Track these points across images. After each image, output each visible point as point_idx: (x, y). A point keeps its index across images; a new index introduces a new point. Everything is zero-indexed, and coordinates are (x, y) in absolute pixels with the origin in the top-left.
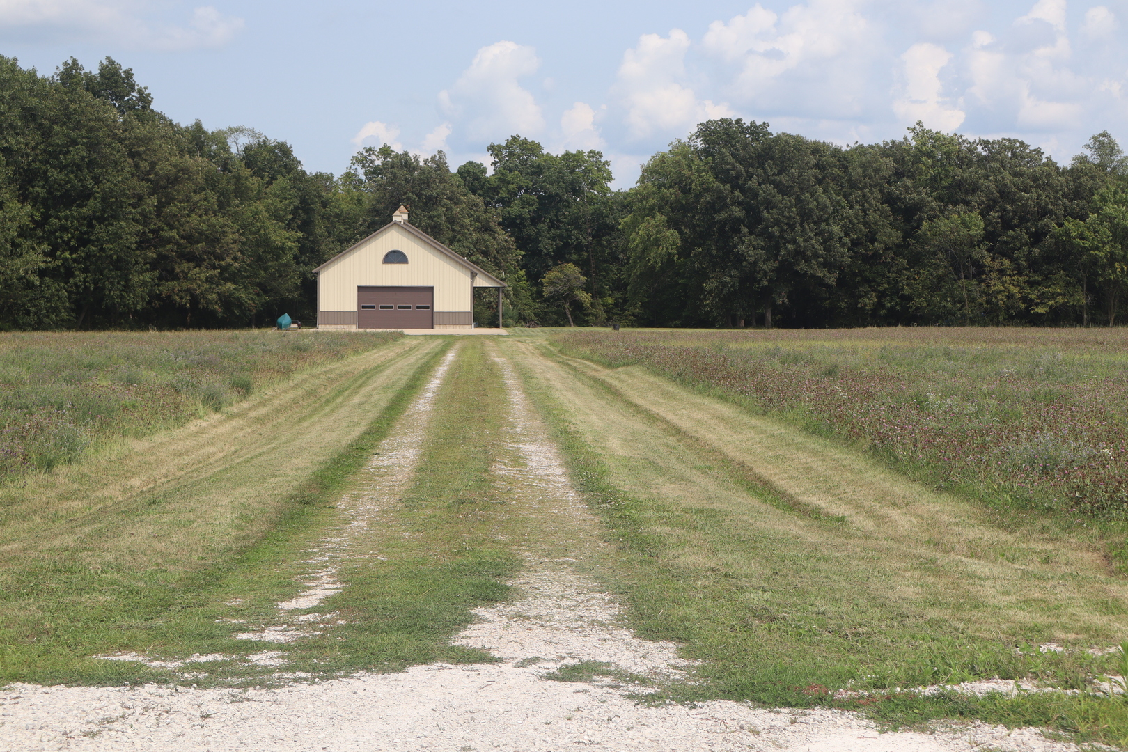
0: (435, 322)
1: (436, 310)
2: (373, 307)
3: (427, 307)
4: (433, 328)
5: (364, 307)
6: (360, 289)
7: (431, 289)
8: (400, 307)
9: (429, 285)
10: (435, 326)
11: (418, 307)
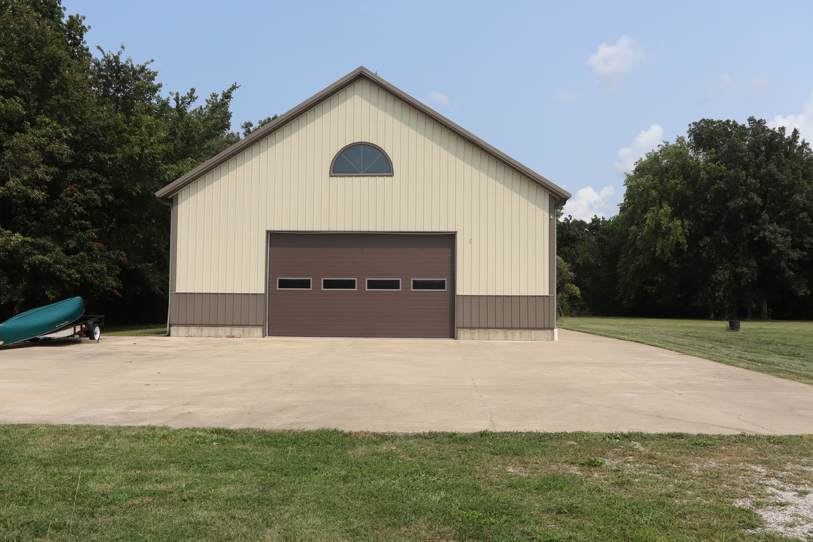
0: (458, 321)
1: (460, 291)
2: (306, 284)
3: (441, 285)
4: (453, 336)
5: (283, 284)
6: (276, 239)
7: (448, 240)
8: (372, 285)
9: (443, 229)
10: (461, 333)
11: (417, 285)
